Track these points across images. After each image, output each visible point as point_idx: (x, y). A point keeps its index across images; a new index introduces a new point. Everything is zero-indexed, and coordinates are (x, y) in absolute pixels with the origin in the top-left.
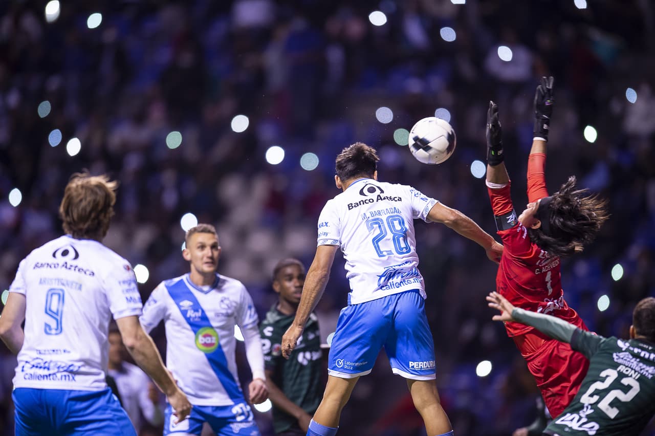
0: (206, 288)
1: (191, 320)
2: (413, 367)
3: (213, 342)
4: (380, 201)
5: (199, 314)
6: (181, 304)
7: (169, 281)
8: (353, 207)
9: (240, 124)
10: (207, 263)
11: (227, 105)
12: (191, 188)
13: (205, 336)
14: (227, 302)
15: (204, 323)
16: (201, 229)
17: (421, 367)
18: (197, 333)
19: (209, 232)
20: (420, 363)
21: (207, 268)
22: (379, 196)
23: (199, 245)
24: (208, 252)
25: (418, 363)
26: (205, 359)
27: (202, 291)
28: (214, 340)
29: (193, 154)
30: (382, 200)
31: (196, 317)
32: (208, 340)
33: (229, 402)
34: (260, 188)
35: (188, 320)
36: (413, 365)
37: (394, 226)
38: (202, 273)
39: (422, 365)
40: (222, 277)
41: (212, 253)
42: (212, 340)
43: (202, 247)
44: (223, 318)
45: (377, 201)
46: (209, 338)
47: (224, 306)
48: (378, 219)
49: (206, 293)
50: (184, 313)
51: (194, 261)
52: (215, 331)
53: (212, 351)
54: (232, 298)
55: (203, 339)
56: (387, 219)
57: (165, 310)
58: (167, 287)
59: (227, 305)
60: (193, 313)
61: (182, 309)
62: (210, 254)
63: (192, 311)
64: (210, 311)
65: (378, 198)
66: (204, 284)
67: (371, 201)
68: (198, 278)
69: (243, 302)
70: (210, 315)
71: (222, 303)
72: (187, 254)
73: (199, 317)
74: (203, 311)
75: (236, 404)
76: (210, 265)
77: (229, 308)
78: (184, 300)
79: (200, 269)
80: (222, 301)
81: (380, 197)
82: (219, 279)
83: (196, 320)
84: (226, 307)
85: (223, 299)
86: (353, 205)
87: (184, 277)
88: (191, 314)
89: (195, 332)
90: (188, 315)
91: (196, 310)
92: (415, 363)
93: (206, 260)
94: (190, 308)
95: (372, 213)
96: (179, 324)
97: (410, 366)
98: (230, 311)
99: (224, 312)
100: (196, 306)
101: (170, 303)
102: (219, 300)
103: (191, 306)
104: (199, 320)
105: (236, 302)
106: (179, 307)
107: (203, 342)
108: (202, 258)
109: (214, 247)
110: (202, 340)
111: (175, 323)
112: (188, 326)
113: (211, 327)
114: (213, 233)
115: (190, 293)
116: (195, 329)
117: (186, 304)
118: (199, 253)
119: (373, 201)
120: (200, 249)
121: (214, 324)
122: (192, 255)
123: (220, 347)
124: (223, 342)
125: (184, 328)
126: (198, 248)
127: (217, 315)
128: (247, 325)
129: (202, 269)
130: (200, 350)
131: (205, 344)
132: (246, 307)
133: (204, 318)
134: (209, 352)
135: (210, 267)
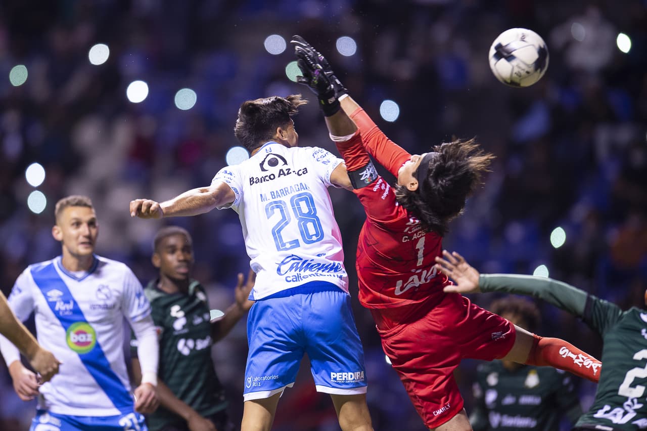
0: (80, 275)
1: (61, 313)
2: (335, 379)
3: (89, 340)
4: (282, 176)
5: (70, 306)
6: (49, 294)
7: (36, 266)
8: (254, 182)
9: (99, 54)
10: (83, 243)
11: (83, 32)
12: (39, 133)
13: (78, 333)
14: (105, 291)
15: (76, 317)
16: (76, 201)
17: (345, 378)
18: (69, 329)
19: (85, 205)
20: (344, 374)
21: (83, 250)
22: (281, 170)
23: (74, 221)
24: (84, 229)
25: (341, 374)
26: (78, 361)
27: (74, 278)
28: (90, 338)
29: (41, 91)
30: (285, 175)
31: (66, 310)
32: (82, 338)
33: (115, 412)
34: (123, 134)
35: (57, 313)
36: (335, 377)
37: (300, 209)
38: (77, 256)
39: (346, 377)
40: (102, 259)
41: (90, 231)
42: (87, 337)
43: (78, 224)
44: (101, 310)
45: (279, 176)
46: (84, 336)
47: (102, 296)
48: (280, 202)
49: (80, 280)
50: (52, 305)
51: (66, 241)
52: (91, 327)
53: (89, 351)
54: (113, 286)
55: (76, 336)
56: (292, 200)
57: (30, 301)
58: (32, 272)
59: (106, 295)
60: (63, 306)
61: (51, 300)
62: (87, 233)
63: (62, 303)
64: (84, 302)
65: (280, 172)
66: (78, 269)
67: (272, 177)
68: (71, 261)
69: (128, 291)
70: (83, 307)
71: (98, 293)
72: (58, 233)
73: (71, 310)
74: (75, 303)
75: (125, 414)
76: (88, 246)
77: (108, 298)
78: (51, 289)
79: (75, 251)
80: (99, 290)
81: (283, 172)
82: (98, 261)
83: (67, 313)
84: (104, 297)
85: (101, 287)
86: (255, 180)
87: (56, 261)
88: (60, 306)
89: (66, 328)
90: (57, 308)
91: (67, 302)
92: (338, 374)
93: (82, 239)
94: (59, 299)
95: (272, 193)
96: (47, 319)
97: (332, 379)
98: (109, 303)
99: (102, 303)
100: (67, 297)
101: (36, 292)
102: (96, 289)
103: (60, 297)
104: (71, 313)
105: (118, 292)
106: (46, 297)
107: (76, 341)
108: (77, 238)
109: (91, 223)
110: (74, 338)
111: (44, 318)
112: (57, 322)
113: (86, 322)
114: (90, 207)
115: (60, 280)
116: (65, 324)
117: (55, 294)
118: (73, 232)
119: (274, 177)
120: (75, 226)
121: (89, 318)
122: (64, 234)
123: (98, 346)
124: (101, 340)
125: (53, 324)
126: (73, 224)
127: (93, 307)
128: (135, 317)
129: (78, 251)
130: (73, 349)
131: (79, 343)
132: (133, 295)
133: (77, 311)
134: (84, 353)
135: (86, 248)
